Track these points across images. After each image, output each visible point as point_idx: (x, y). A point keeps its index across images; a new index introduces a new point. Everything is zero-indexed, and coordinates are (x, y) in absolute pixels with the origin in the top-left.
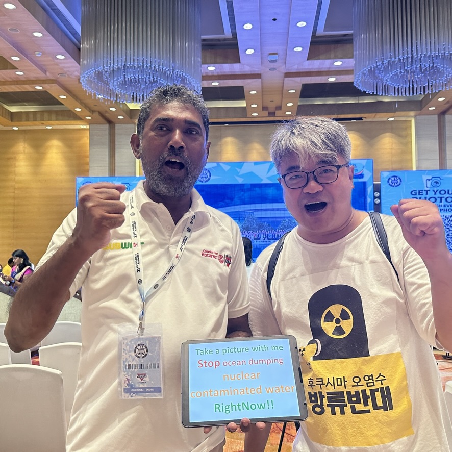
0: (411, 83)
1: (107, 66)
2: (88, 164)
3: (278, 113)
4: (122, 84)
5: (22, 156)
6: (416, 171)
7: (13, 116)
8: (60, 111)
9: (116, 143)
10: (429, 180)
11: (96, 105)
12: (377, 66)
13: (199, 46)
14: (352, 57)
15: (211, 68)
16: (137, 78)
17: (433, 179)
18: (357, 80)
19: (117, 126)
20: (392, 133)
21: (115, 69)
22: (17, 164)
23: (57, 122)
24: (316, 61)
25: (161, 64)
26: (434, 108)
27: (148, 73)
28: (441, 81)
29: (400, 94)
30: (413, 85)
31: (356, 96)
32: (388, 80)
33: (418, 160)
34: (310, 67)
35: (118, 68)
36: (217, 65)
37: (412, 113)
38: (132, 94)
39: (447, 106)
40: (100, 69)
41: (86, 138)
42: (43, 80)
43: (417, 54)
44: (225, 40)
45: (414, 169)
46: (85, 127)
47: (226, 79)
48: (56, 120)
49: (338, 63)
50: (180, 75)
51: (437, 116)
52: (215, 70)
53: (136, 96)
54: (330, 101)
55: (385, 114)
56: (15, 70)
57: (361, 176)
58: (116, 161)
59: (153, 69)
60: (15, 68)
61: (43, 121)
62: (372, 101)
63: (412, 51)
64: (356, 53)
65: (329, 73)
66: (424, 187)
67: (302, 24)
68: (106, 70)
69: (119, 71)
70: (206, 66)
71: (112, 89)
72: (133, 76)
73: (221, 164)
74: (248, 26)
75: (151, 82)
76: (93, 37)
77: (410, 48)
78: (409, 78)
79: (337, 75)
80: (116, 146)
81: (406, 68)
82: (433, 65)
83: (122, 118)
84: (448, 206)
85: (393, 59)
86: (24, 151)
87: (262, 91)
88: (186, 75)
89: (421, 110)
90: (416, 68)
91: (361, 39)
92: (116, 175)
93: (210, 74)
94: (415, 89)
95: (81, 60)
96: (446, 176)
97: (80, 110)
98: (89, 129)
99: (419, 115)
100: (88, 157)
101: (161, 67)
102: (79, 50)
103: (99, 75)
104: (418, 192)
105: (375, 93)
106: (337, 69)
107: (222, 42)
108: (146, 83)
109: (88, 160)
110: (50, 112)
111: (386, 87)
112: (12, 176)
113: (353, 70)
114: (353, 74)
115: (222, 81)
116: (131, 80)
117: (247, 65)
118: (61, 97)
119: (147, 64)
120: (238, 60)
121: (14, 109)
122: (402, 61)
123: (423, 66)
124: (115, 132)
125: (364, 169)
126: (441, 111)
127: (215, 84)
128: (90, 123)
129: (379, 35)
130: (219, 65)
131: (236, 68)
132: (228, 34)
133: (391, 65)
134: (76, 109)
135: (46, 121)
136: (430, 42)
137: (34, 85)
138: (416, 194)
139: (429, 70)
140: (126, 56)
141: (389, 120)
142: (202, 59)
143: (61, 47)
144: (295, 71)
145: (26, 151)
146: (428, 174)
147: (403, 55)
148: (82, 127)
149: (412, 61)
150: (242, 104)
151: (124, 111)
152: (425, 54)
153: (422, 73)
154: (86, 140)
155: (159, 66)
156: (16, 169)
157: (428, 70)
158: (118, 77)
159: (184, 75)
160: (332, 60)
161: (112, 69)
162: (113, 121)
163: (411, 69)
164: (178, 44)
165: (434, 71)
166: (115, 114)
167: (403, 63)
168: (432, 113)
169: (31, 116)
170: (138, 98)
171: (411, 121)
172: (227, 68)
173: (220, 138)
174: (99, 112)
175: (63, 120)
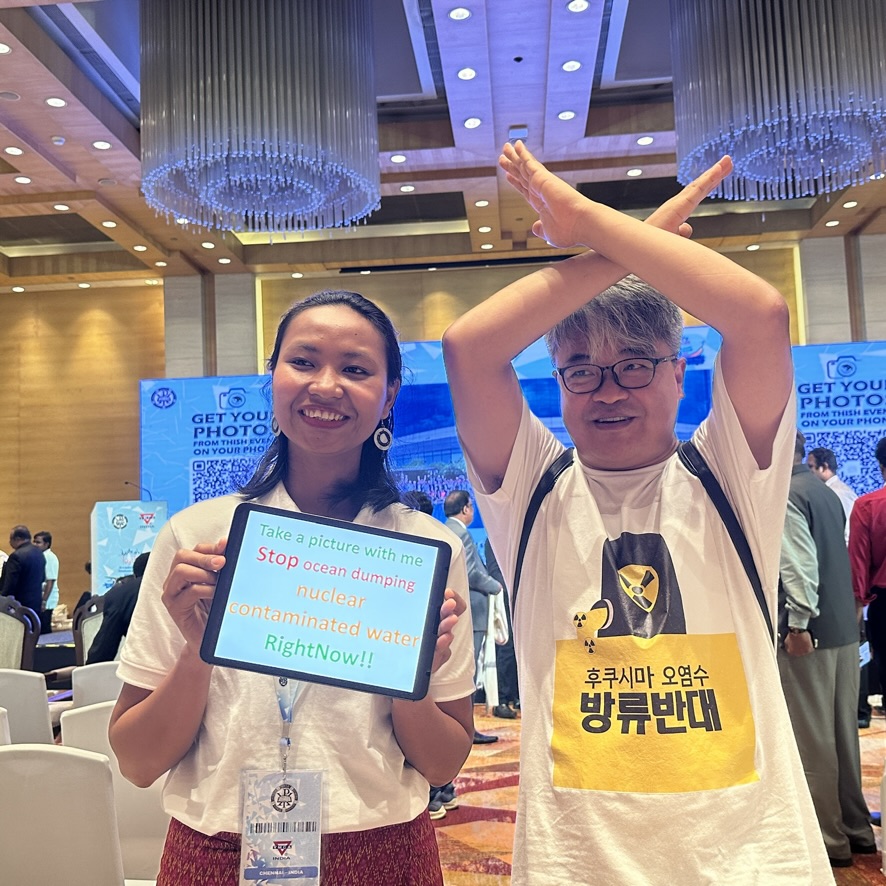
0: (790, 173)
1: (193, 159)
2: (162, 354)
3: (531, 243)
4: (225, 194)
5: (31, 344)
6: (807, 346)
7: (13, 266)
8: (104, 252)
9: (217, 312)
10: (833, 363)
11: (175, 239)
12: (722, 142)
13: (372, 115)
14: (672, 129)
15: (399, 159)
16: (254, 181)
17: (841, 360)
18: (685, 171)
19: (218, 279)
21: (209, 165)
22: (23, 358)
23: (100, 275)
24: (602, 139)
25: (300, 152)
26: (836, 223)
27: (274, 171)
28: (848, 168)
29: (769, 197)
30: (793, 178)
32: (745, 169)
33: (810, 326)
34: (592, 150)
35: (216, 163)
36: (409, 152)
37: (794, 235)
38: (244, 213)
39: (862, 217)
40: (181, 164)
41: (157, 305)
42: (68, 193)
43: (799, 116)
44: (424, 102)
45: (803, 342)
46: (155, 282)
47: (428, 179)
48: (98, 270)
49: (646, 141)
50: (337, 172)
51: (841, 240)
52: (406, 161)
53: (253, 217)
55: (741, 237)
56: (12, 175)
57: (700, 359)
58: (218, 347)
59: (284, 161)
60: (14, 171)
61: (73, 272)
62: (715, 213)
63: (789, 110)
64: (680, 118)
65: (629, 161)
66: (824, 378)
67: (572, 66)
68: (191, 167)
69: (218, 168)
70: (389, 154)
71: (206, 203)
72: (246, 176)
73: (424, 345)
74: (467, 74)
75: (281, 189)
76: (165, 106)
77: (785, 103)
78: (785, 166)
79: (644, 164)
80: (217, 318)
81: (778, 144)
82: (831, 136)
83: (228, 261)
84: (873, 413)
85: (752, 127)
86: (36, 333)
87: (500, 201)
88: (348, 171)
89: (811, 226)
90: (798, 142)
91: (689, 91)
92: (218, 374)
93: (397, 171)
94: (798, 185)
95: (142, 150)
96: (865, 353)
97: (144, 249)
98: (164, 286)
99: (808, 237)
100: (162, 341)
101: (300, 157)
102: (139, 130)
103: (178, 177)
104: (811, 386)
105: (720, 196)
106: (644, 153)
107: (417, 107)
108: (271, 190)
109: (162, 346)
110: (85, 255)
111: (742, 184)
112: (14, 384)
113: (675, 154)
114: (675, 161)
115: (419, 183)
116: (241, 184)
117: (468, 150)
118: (106, 224)
119: (272, 152)
120: (448, 140)
121: (14, 252)
122: (770, 130)
123: (811, 139)
124: (214, 290)
125: (706, 347)
126: (850, 228)
127: (408, 189)
128: (163, 273)
129: (722, 82)
130: (414, 152)
131: (446, 157)
132: (428, 89)
133: (749, 140)
134: (136, 248)
135: (78, 272)
136: (824, 91)
137: (51, 203)
138: (808, 391)
139: (824, 147)
140: (230, 138)
141: (750, 248)
142: (379, 141)
143: (103, 126)
144: (562, 159)
145: (40, 333)
146: (829, 352)
147: (772, 119)
148: (149, 282)
149: (789, 130)
150: (462, 227)
151: (230, 248)
152: (814, 116)
153: (811, 153)
154: (158, 308)
155: (295, 155)
156: (22, 369)
157: (821, 146)
158: (215, 180)
159: (345, 171)
160: (634, 135)
161: (203, 165)
162: (209, 268)
163: (788, 146)
164: (332, 113)
165: (833, 148)
166: (213, 255)
167: (771, 134)
168: (833, 232)
169: (49, 264)
170: (256, 219)
171: (791, 250)
172: (429, 158)
173: (420, 294)
174: (182, 252)
175: (111, 270)
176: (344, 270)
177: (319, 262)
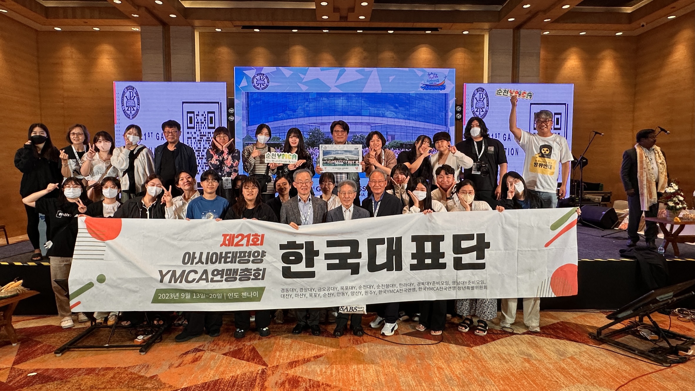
3: (351, 17)
5: (69, 62)
7: (47, 12)
9: (172, 47)
19: (172, 28)
20: (464, 47)
22: (65, 70)
26: (513, 19)
31: (433, 4)
37: (486, 26)
39: (529, 15)
46: (137, 29)
51: (512, 30)
54: (406, 7)
58: (172, 68)
62: (450, 9)
73: (282, 69)
80: (171, 51)
83: (175, 16)
86: (71, 56)
89: (499, 21)
97: (120, 2)
98: (141, 31)
99: (495, 28)
100: (140, 64)
121: (52, 4)
124: (169, 35)
126: (520, 23)
128: (140, 23)
134: (115, 1)
145: (74, 56)
148: (134, 29)
150: (311, 5)
154: (139, 45)
156: (63, 76)
162: (165, 21)
166: (165, 10)
168: (509, 26)
169: (70, 12)
171: (483, 36)
173: (288, 46)
174: (146, 8)
175: (107, 18)
176: (244, 27)
177: (229, 21)
